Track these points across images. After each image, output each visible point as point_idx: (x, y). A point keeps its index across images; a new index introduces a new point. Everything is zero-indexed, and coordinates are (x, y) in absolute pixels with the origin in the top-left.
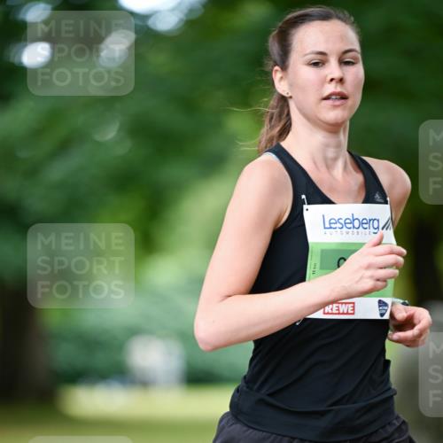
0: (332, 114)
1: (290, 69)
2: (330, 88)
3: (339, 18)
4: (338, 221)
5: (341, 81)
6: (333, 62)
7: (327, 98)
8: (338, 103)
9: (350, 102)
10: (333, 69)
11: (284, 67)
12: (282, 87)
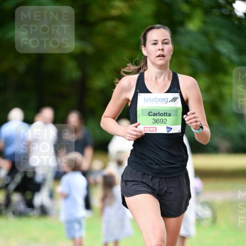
0: (160, 62)
1: (147, 46)
2: (160, 53)
3: (163, 28)
4: (150, 99)
5: (162, 50)
6: (160, 43)
7: (159, 56)
8: (162, 58)
9: (166, 58)
10: (160, 46)
11: (145, 46)
12: (145, 53)
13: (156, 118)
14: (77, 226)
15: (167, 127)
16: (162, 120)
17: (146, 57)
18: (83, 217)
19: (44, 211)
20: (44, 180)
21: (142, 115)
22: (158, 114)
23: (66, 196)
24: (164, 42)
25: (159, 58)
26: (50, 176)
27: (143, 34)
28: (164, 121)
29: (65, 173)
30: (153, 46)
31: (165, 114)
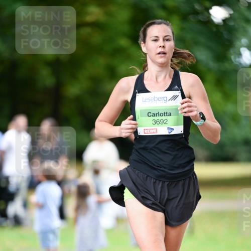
0: (161, 60)
1: (146, 43)
2: (160, 50)
3: (165, 24)
5: (164, 47)
6: (161, 40)
7: (159, 54)
8: (163, 55)
9: (167, 55)
10: (160, 42)
11: (145, 42)
12: (144, 49)
13: (156, 118)
14: (51, 236)
15: (168, 128)
16: (162, 121)
17: (146, 54)
18: (58, 228)
19: (17, 221)
20: (18, 189)
21: (141, 116)
22: (158, 115)
23: (41, 206)
24: (166, 39)
25: (160, 55)
26: (24, 186)
27: (143, 29)
28: (164, 122)
29: (39, 182)
30: (153, 42)
31: (165, 114)
